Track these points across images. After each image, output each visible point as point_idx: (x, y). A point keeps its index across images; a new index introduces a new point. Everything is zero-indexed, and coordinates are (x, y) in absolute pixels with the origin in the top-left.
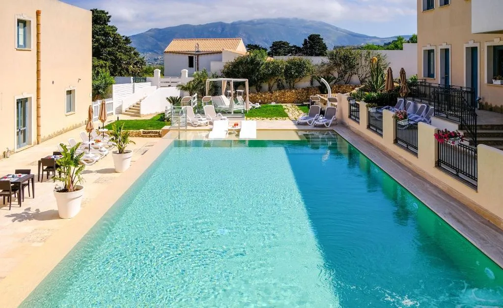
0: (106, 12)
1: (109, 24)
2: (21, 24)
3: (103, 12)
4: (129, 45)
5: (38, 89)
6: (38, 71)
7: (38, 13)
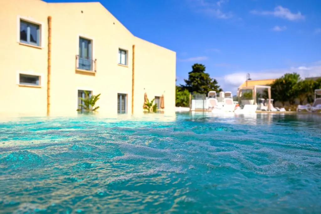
0: (203, 65)
2: (123, 53)
4: (216, 85)
5: (133, 90)
6: (133, 80)
7: (133, 47)
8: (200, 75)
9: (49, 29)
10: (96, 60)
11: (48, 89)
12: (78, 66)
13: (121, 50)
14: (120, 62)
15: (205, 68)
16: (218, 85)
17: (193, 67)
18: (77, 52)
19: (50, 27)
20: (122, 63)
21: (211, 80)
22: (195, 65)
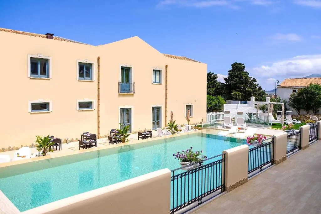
0: (242, 64)
1: (245, 71)
2: (158, 73)
3: (240, 64)
4: (255, 83)
5: (166, 103)
6: (166, 94)
7: (166, 66)
8: (240, 74)
9: (99, 66)
10: (134, 83)
11: (98, 111)
12: (120, 91)
13: (155, 71)
14: (154, 81)
15: (244, 66)
16: (257, 83)
17: (232, 66)
18: (119, 79)
19: (99, 65)
20: (157, 81)
21: (250, 79)
22: (234, 64)
